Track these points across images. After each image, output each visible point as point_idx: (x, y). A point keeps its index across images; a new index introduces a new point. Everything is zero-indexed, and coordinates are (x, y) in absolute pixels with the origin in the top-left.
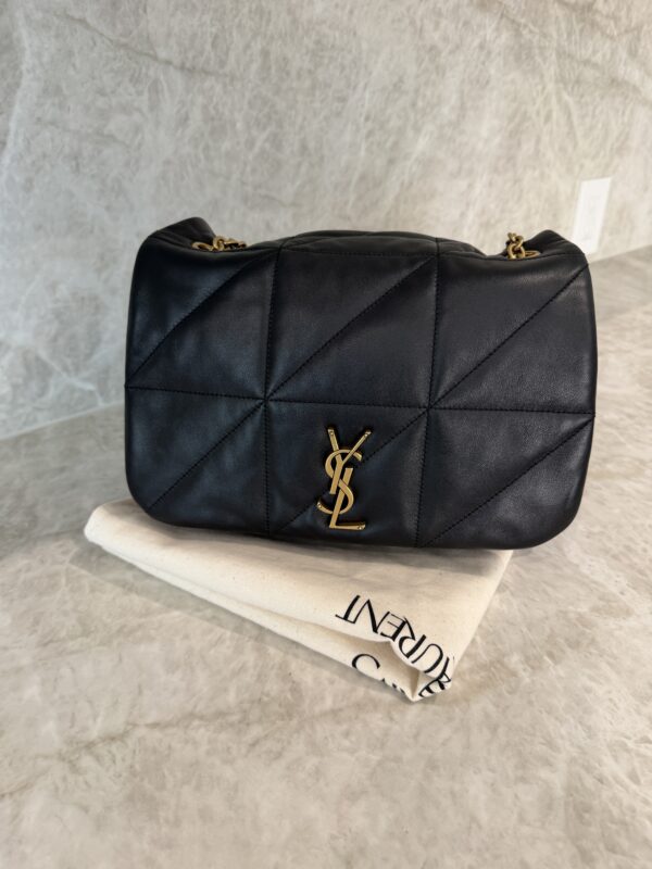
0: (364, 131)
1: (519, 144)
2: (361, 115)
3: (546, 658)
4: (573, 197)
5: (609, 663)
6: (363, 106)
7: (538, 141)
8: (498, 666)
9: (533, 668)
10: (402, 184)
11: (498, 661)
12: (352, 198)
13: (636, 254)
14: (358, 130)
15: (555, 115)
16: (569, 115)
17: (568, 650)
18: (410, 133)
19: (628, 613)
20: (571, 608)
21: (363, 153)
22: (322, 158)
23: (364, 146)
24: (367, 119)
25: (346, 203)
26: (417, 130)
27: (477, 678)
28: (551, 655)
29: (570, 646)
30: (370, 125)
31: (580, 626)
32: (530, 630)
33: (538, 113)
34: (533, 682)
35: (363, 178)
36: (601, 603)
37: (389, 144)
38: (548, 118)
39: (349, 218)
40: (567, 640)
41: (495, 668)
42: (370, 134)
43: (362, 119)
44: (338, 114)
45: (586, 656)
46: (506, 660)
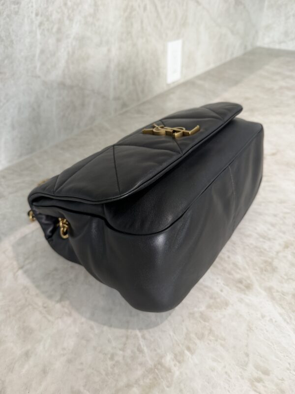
0: (37, 23)
1: (132, 24)
2: (32, 12)
3: (187, 352)
4: (165, 52)
5: (222, 345)
6: (32, 7)
7: (142, 22)
8: (159, 367)
9: (179, 362)
10: (68, 53)
11: (159, 364)
12: (38, 65)
13: (199, 77)
14: (32, 22)
15: (148, 7)
16: (156, 7)
17: (197, 341)
18: (67, 22)
19: (226, 304)
20: (196, 309)
21: (39, 37)
22: (12, 41)
23: (38, 32)
24: (37, 15)
25: (35, 68)
26: (71, 20)
27: (148, 381)
28: (189, 349)
29: (198, 338)
30: (39, 18)
31: (202, 321)
32: (175, 333)
33: (139, 6)
34: (181, 373)
35: (42, 52)
36: (212, 301)
37: (54, 30)
38: (145, 9)
39: (39, 77)
40: (196, 334)
41: (158, 369)
42: (41, 24)
43: (34, 15)
44: (17, 13)
45: (208, 344)
46: (163, 361)
